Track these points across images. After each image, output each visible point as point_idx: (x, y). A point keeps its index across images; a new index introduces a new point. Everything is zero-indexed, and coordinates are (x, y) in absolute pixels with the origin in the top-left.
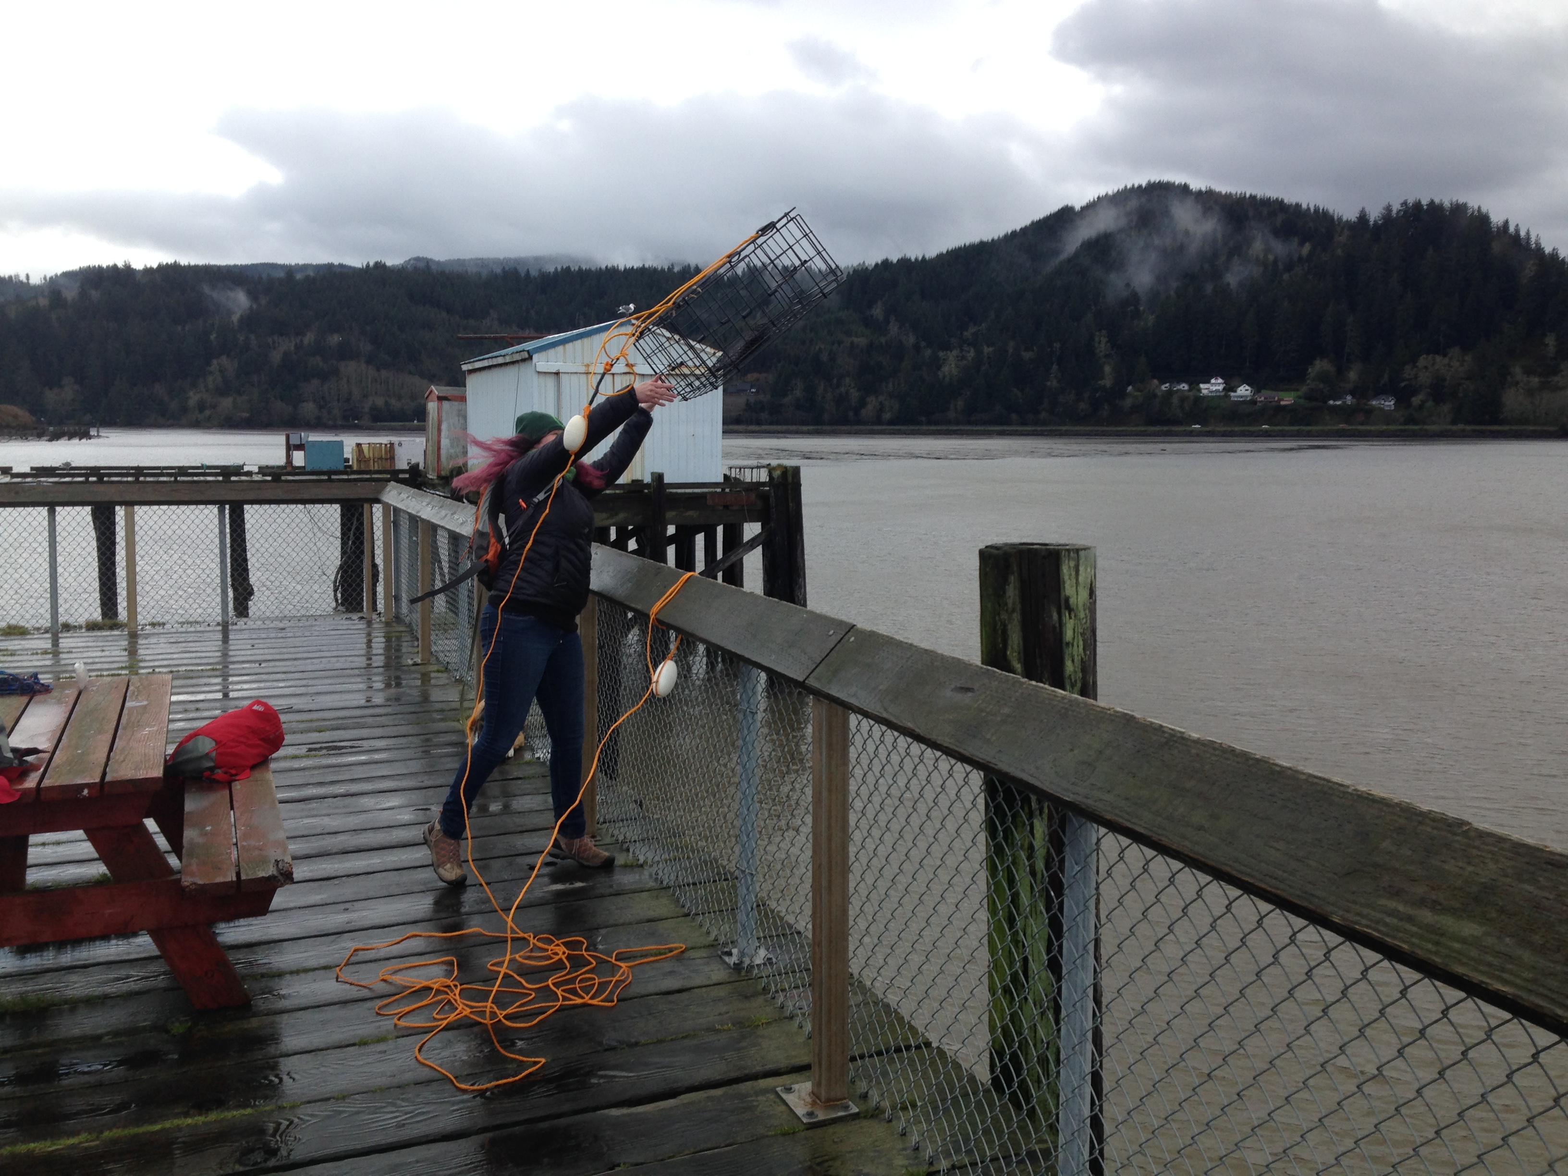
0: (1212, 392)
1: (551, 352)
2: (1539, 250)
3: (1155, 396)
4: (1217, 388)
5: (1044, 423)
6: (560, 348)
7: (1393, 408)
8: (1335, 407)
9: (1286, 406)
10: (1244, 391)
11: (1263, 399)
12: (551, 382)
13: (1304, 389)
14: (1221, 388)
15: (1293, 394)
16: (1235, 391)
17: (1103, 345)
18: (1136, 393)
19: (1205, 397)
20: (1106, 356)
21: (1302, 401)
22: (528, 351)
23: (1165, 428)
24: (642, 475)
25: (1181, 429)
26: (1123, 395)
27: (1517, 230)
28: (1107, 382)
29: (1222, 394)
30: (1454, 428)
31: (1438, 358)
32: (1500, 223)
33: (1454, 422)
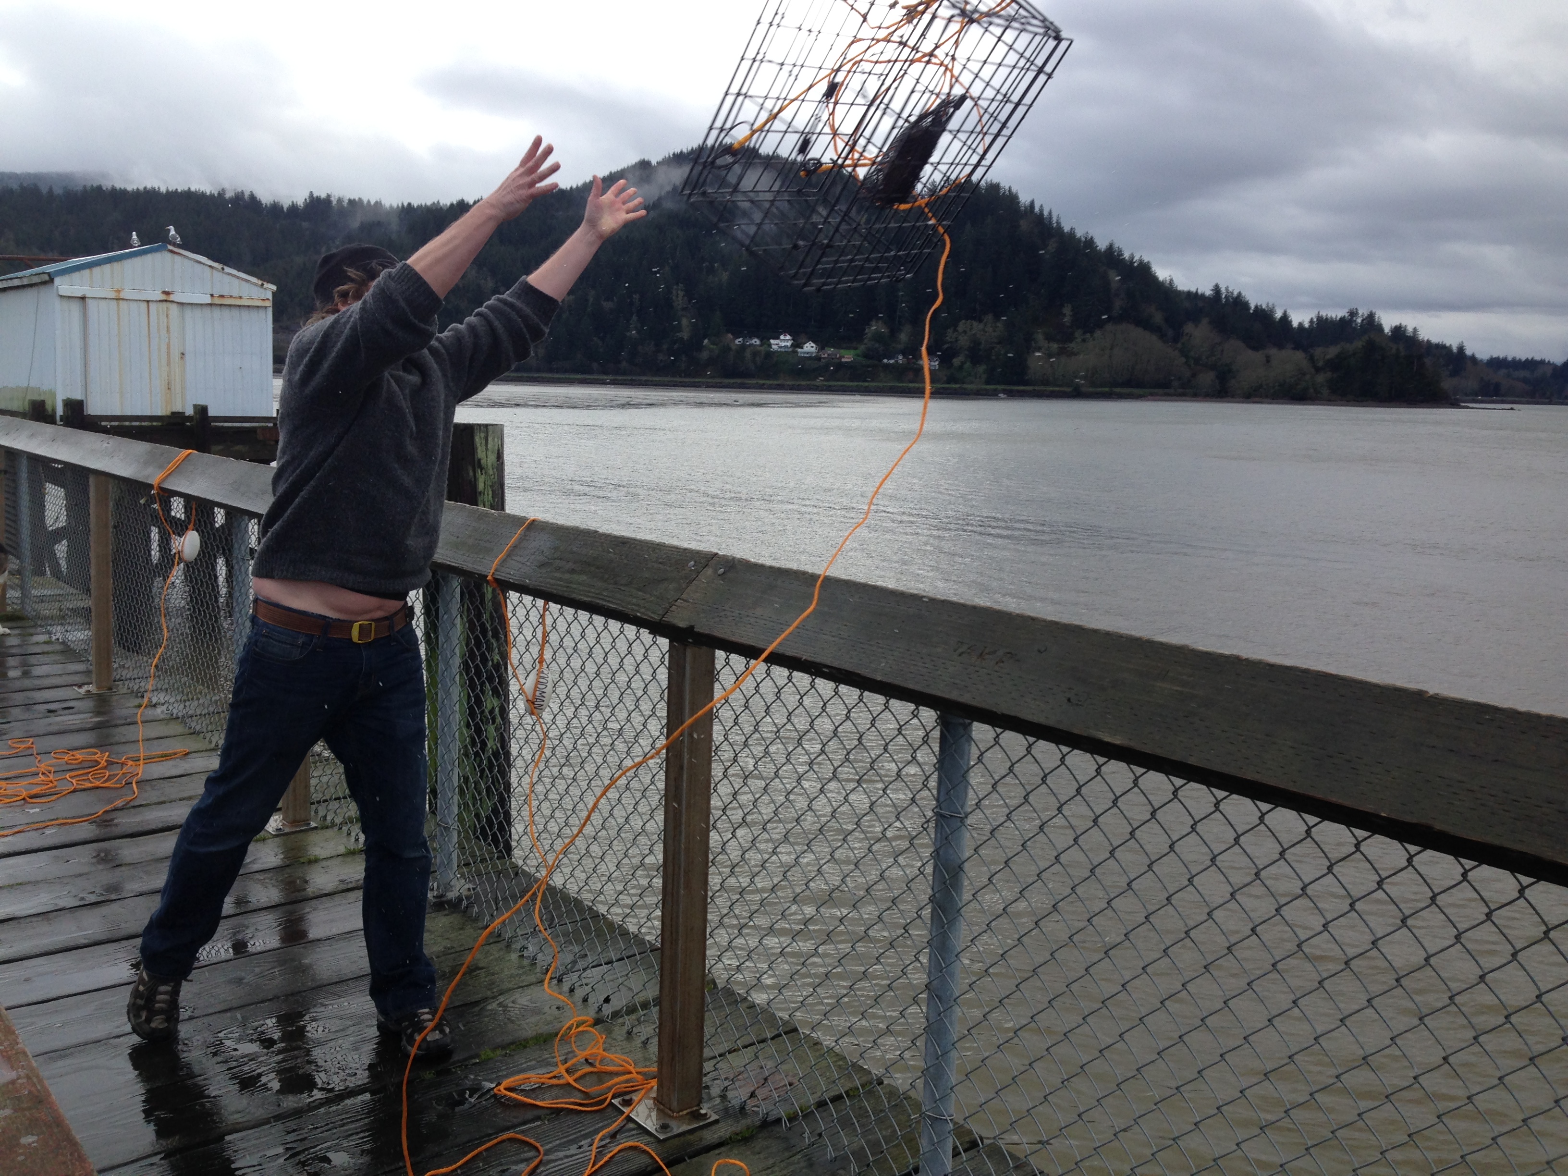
0: (781, 347)
1: (76, 276)
2: (1059, 228)
3: (730, 349)
4: (786, 344)
5: (624, 374)
6: (86, 272)
7: (937, 367)
8: (887, 366)
9: (846, 362)
10: (809, 347)
11: (826, 356)
12: (75, 307)
13: (862, 348)
14: (789, 344)
15: (852, 352)
16: (802, 348)
17: (680, 298)
18: (712, 346)
19: (775, 352)
20: (683, 309)
21: (860, 358)
22: (49, 274)
23: (739, 381)
24: (183, 406)
25: (754, 381)
26: (700, 348)
27: (1041, 210)
28: (685, 335)
29: (790, 350)
30: (988, 387)
31: (975, 324)
32: (1028, 203)
33: (988, 382)
